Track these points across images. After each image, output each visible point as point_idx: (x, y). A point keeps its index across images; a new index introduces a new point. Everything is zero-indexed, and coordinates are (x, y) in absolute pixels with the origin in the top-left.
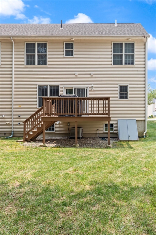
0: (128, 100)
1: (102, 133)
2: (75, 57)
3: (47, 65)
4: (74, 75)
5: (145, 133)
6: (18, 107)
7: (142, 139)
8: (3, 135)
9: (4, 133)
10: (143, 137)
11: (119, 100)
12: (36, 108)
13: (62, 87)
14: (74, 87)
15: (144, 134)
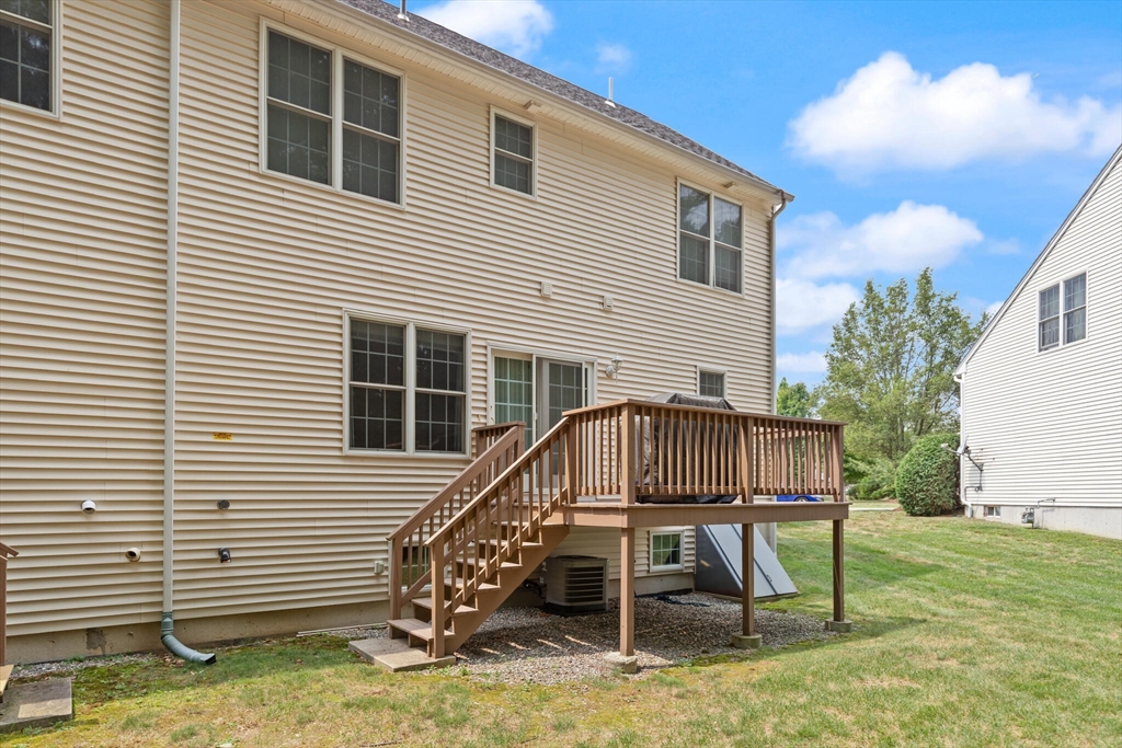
1: (644, 574)
2: (539, 200)
3: (403, 206)
4: (537, 294)
6: (211, 439)
8: (80, 647)
9: (90, 631)
12: (337, 453)
13: (483, 343)
14: (537, 353)
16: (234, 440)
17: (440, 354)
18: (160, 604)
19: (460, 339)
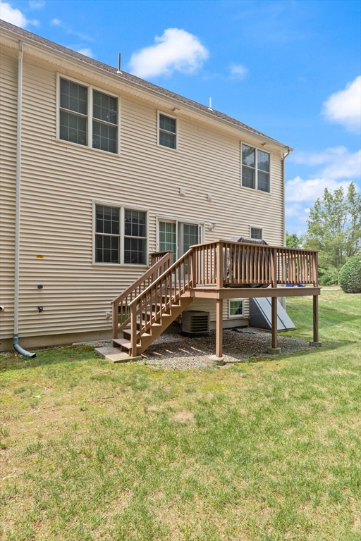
1: (227, 319)
3: (119, 155)
4: (178, 193)
6: (35, 258)
12: (90, 264)
13: (154, 215)
14: (178, 220)
16: (45, 258)
17: (135, 220)
18: (13, 330)
19: (144, 214)
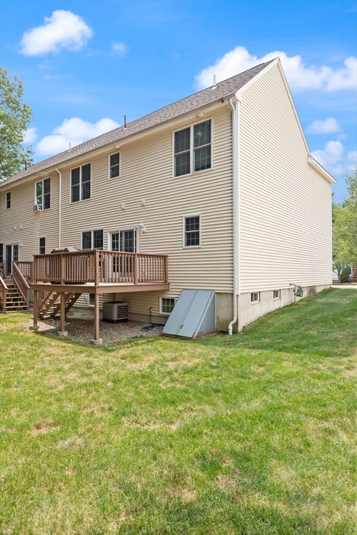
0: (200, 248)
2: (121, 176)
3: (91, 198)
4: (120, 209)
5: (232, 323)
7: (220, 338)
10: (227, 333)
11: (184, 249)
13: (107, 231)
14: (120, 230)
15: (230, 327)
19: (102, 231)
